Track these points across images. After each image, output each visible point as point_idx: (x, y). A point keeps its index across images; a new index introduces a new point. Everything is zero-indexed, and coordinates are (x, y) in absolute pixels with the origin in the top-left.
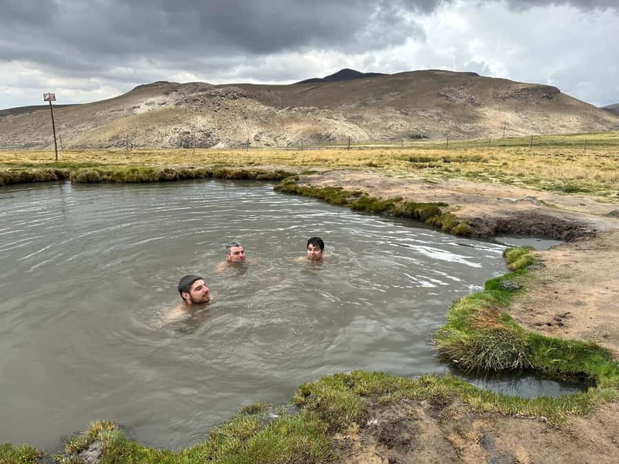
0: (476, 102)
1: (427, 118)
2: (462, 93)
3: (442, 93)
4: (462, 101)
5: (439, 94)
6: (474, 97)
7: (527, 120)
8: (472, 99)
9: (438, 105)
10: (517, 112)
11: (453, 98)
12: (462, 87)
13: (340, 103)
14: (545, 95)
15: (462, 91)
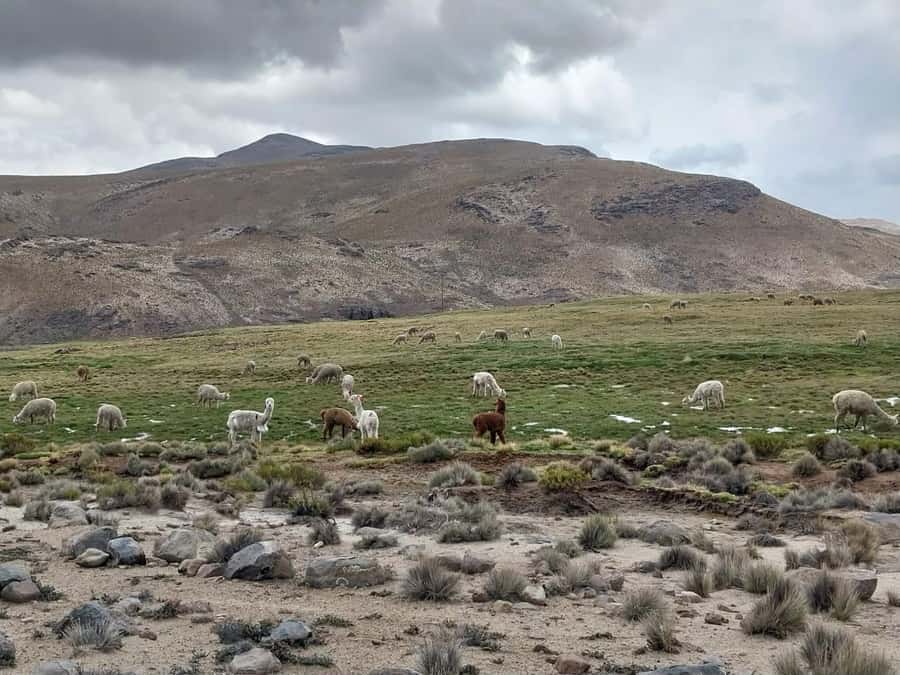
0: (548, 223)
1: (415, 264)
2: (517, 199)
3: (471, 200)
4: (515, 220)
5: (462, 204)
6: (545, 210)
7: (671, 266)
8: (541, 214)
9: (453, 232)
10: (647, 246)
11: (493, 213)
12: (522, 184)
13: (216, 224)
14: (718, 201)
15: (519, 194)
